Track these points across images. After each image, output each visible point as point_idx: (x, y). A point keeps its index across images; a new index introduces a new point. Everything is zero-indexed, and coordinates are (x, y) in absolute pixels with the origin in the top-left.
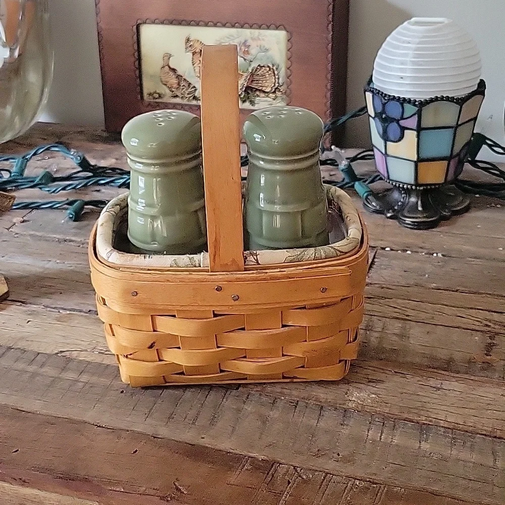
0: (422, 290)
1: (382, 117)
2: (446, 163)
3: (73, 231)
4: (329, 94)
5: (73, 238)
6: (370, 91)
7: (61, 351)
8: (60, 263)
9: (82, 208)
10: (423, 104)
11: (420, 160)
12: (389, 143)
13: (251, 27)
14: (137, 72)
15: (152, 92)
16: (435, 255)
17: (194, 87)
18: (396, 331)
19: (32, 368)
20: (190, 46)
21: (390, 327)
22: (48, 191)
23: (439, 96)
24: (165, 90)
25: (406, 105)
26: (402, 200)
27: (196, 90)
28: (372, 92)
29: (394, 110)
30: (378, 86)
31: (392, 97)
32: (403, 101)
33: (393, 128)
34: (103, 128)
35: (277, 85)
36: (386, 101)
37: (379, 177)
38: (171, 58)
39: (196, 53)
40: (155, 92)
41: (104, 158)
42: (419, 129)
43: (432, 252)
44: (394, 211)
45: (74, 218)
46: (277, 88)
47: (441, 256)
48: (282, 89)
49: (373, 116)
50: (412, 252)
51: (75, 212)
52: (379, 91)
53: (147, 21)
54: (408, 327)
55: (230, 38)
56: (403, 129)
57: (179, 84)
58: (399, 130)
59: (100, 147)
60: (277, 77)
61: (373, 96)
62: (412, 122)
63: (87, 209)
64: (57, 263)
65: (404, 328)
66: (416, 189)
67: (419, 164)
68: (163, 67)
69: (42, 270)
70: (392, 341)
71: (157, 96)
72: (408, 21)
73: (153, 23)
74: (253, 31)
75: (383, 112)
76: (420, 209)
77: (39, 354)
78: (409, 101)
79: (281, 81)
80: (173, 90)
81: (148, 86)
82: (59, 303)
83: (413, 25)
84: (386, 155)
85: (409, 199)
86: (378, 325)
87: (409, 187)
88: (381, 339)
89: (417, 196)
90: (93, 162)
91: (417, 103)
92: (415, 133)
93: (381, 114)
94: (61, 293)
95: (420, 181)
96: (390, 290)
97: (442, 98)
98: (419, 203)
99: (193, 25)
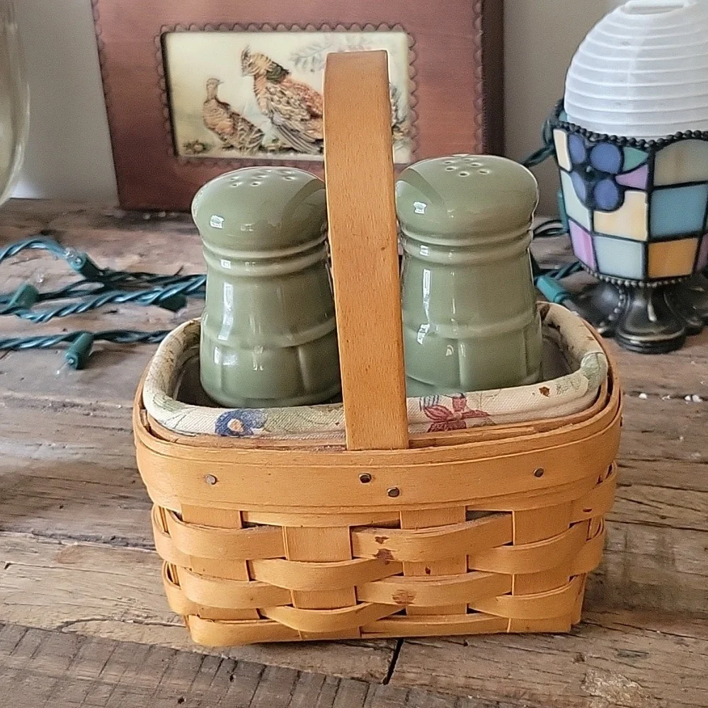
0: (678, 466)
1: (586, 170)
2: (694, 241)
3: (77, 387)
4: (480, 132)
5: (77, 401)
6: (563, 127)
7: (67, 622)
8: (58, 448)
9: (89, 346)
10: (656, 147)
11: (652, 239)
12: (597, 213)
13: (348, 29)
14: (166, 111)
15: (191, 141)
16: (688, 398)
17: (259, 131)
18: (651, 550)
19: (17, 661)
20: (250, 65)
21: (636, 541)
22: (32, 319)
23: (683, 132)
24: (211, 138)
25: (629, 151)
26: (619, 304)
27: (262, 135)
28: (567, 129)
29: (606, 159)
30: (573, 118)
31: (603, 138)
32: (621, 144)
33: (606, 190)
34: (116, 202)
35: (394, 121)
36: (592, 145)
37: (576, 267)
38: (219, 87)
39: (261, 75)
40: (197, 142)
41: (119, 254)
42: (651, 189)
43: (683, 394)
44: (608, 323)
45: (76, 365)
46: (394, 127)
47: (700, 400)
48: (403, 127)
49: (568, 168)
50: (648, 394)
51: (78, 354)
52: (579, 127)
53: (178, 27)
54: (668, 540)
55: (314, 49)
56: (623, 189)
57: (234, 127)
58: (615, 192)
59: (113, 235)
60: (394, 108)
61: (568, 137)
62: (639, 178)
63: (99, 345)
64: (53, 448)
65: (661, 543)
66: (646, 286)
67: (653, 247)
68: (206, 102)
69: (27, 463)
70: (645, 571)
71: (198, 147)
72: (622, 6)
73: (188, 29)
74: (351, 35)
75: (588, 161)
76: (652, 318)
77: (27, 629)
78: (633, 143)
79: (400, 114)
80: (225, 137)
81: (185, 133)
82: (59, 525)
83: (630, 13)
84: (593, 233)
85: (631, 303)
86: (617, 540)
87: (633, 283)
88: (627, 566)
89: (646, 297)
90: (102, 263)
91: (646, 145)
92: (644, 195)
93: (584, 165)
94: (61, 507)
95: (654, 273)
96: (624, 469)
97: (690, 135)
98: (650, 308)
99: (253, 31)
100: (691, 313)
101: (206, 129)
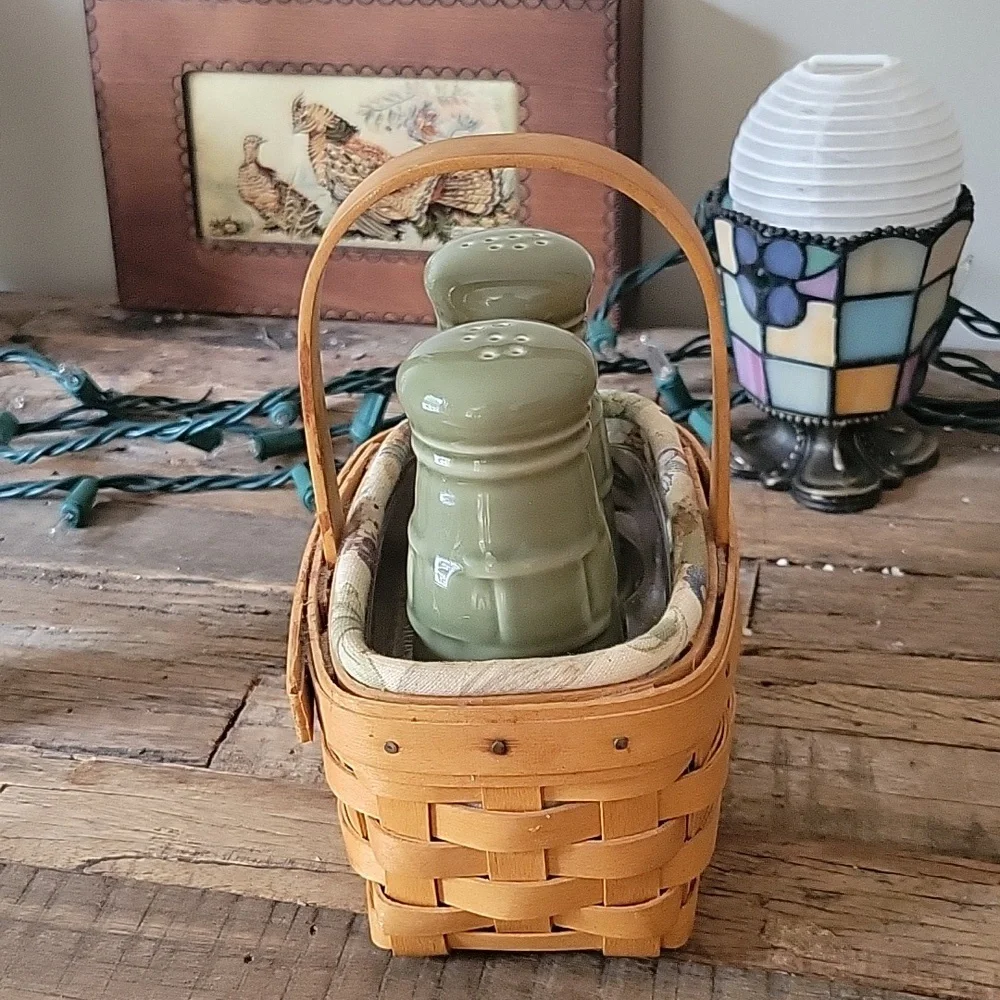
0: (874, 658)
1: (756, 274)
2: (894, 368)
3: (79, 551)
4: (611, 216)
5: (81, 569)
6: (727, 217)
7: (89, 861)
8: (59, 633)
9: (93, 495)
10: (849, 246)
11: (841, 365)
12: (771, 330)
13: (438, 75)
14: (187, 177)
15: (221, 218)
16: (885, 571)
17: (315, 207)
18: (844, 765)
19: (27, 911)
20: (304, 119)
21: (825, 755)
22: (12, 458)
23: (883, 227)
24: (248, 215)
25: (812, 250)
26: (796, 448)
27: (318, 213)
28: (734, 220)
29: (783, 259)
30: (740, 206)
31: (780, 232)
32: (804, 241)
33: (782, 299)
34: (115, 300)
35: (498, 198)
36: (765, 241)
37: (740, 398)
38: (261, 146)
39: (318, 133)
40: (229, 221)
41: (123, 371)
42: (841, 299)
43: (878, 565)
44: (782, 472)
45: (76, 522)
46: (498, 206)
47: (901, 574)
48: (508, 207)
49: (734, 270)
50: (835, 566)
51: (79, 506)
52: (750, 218)
53: (206, 66)
54: (865, 752)
55: (391, 100)
56: (804, 299)
57: (280, 202)
58: (795, 303)
59: (111, 344)
60: (497, 181)
61: (734, 230)
62: (826, 286)
63: (103, 494)
64: (52, 633)
65: (856, 756)
66: (831, 425)
67: (840, 373)
68: (242, 167)
69: (20, 653)
70: (838, 792)
71: (230, 227)
72: (803, 63)
73: (220, 69)
74: (441, 83)
75: (761, 262)
76: (839, 466)
77: (37, 870)
78: (819, 241)
79: (506, 190)
80: (268, 214)
81: (212, 207)
82: (69, 734)
83: (816, 73)
84: (765, 354)
85: (812, 446)
86: (800, 752)
87: (816, 421)
88: (813, 785)
89: (831, 440)
90: (103, 383)
91: (836, 244)
92: (831, 308)
93: (754, 267)
94: (70, 711)
95: (841, 410)
96: (805, 663)
97: (891, 233)
98: (836, 454)
99: (309, 74)
100: (888, 460)
101: (242, 203)
